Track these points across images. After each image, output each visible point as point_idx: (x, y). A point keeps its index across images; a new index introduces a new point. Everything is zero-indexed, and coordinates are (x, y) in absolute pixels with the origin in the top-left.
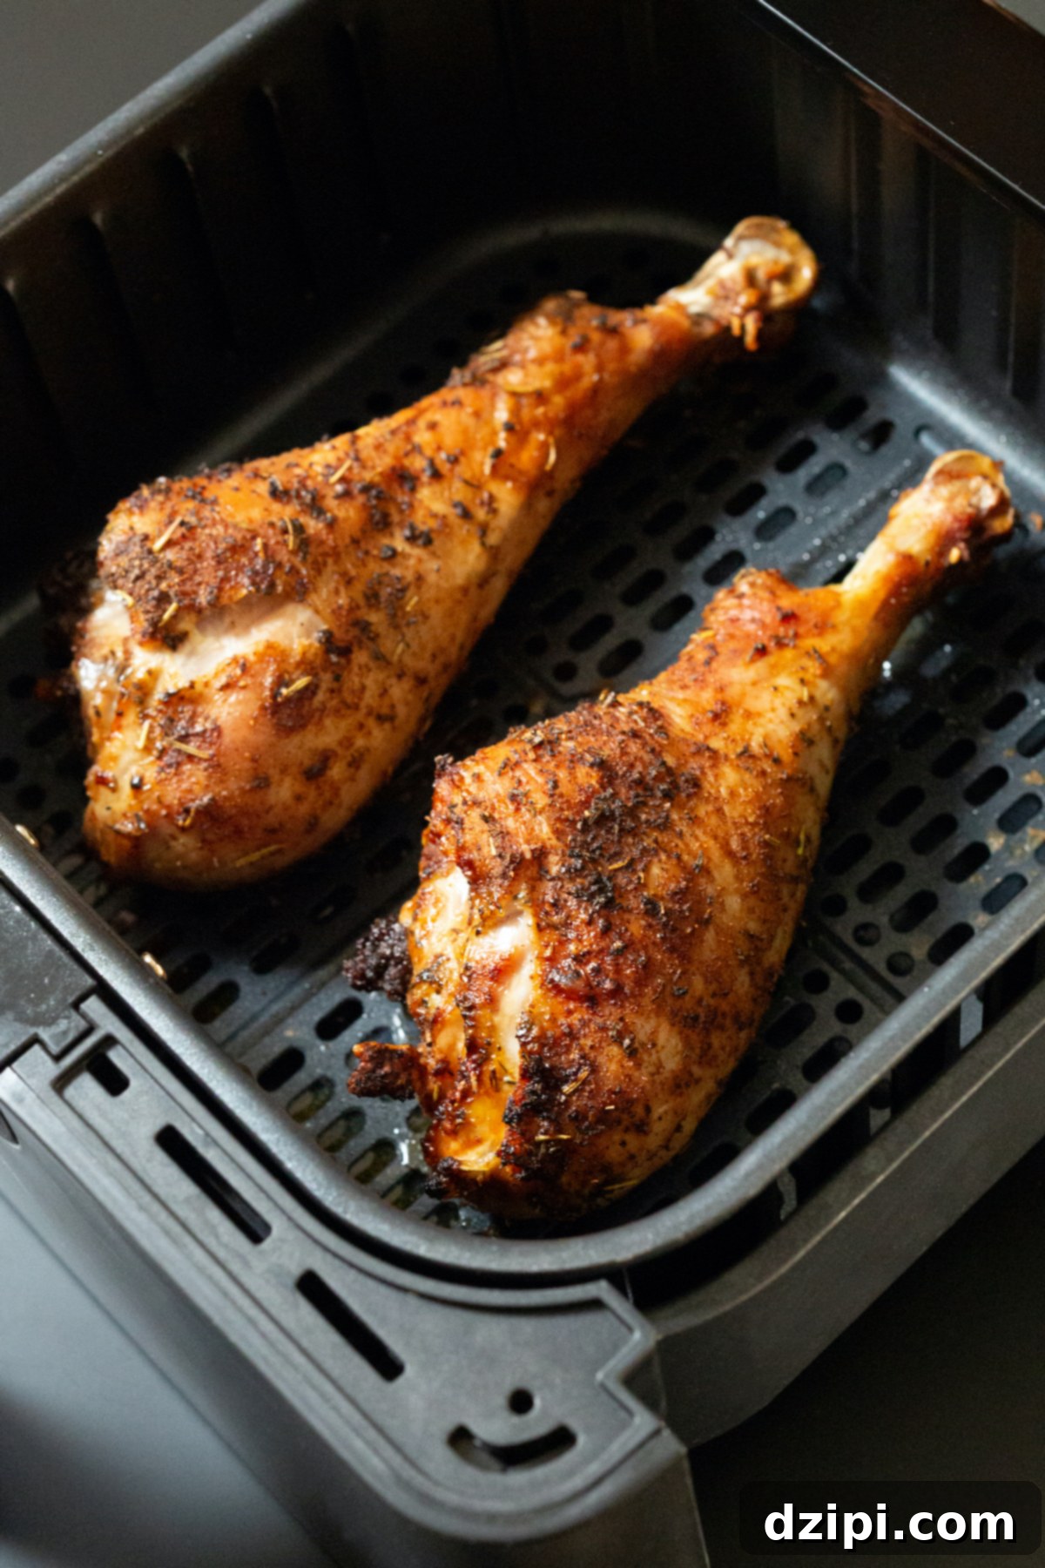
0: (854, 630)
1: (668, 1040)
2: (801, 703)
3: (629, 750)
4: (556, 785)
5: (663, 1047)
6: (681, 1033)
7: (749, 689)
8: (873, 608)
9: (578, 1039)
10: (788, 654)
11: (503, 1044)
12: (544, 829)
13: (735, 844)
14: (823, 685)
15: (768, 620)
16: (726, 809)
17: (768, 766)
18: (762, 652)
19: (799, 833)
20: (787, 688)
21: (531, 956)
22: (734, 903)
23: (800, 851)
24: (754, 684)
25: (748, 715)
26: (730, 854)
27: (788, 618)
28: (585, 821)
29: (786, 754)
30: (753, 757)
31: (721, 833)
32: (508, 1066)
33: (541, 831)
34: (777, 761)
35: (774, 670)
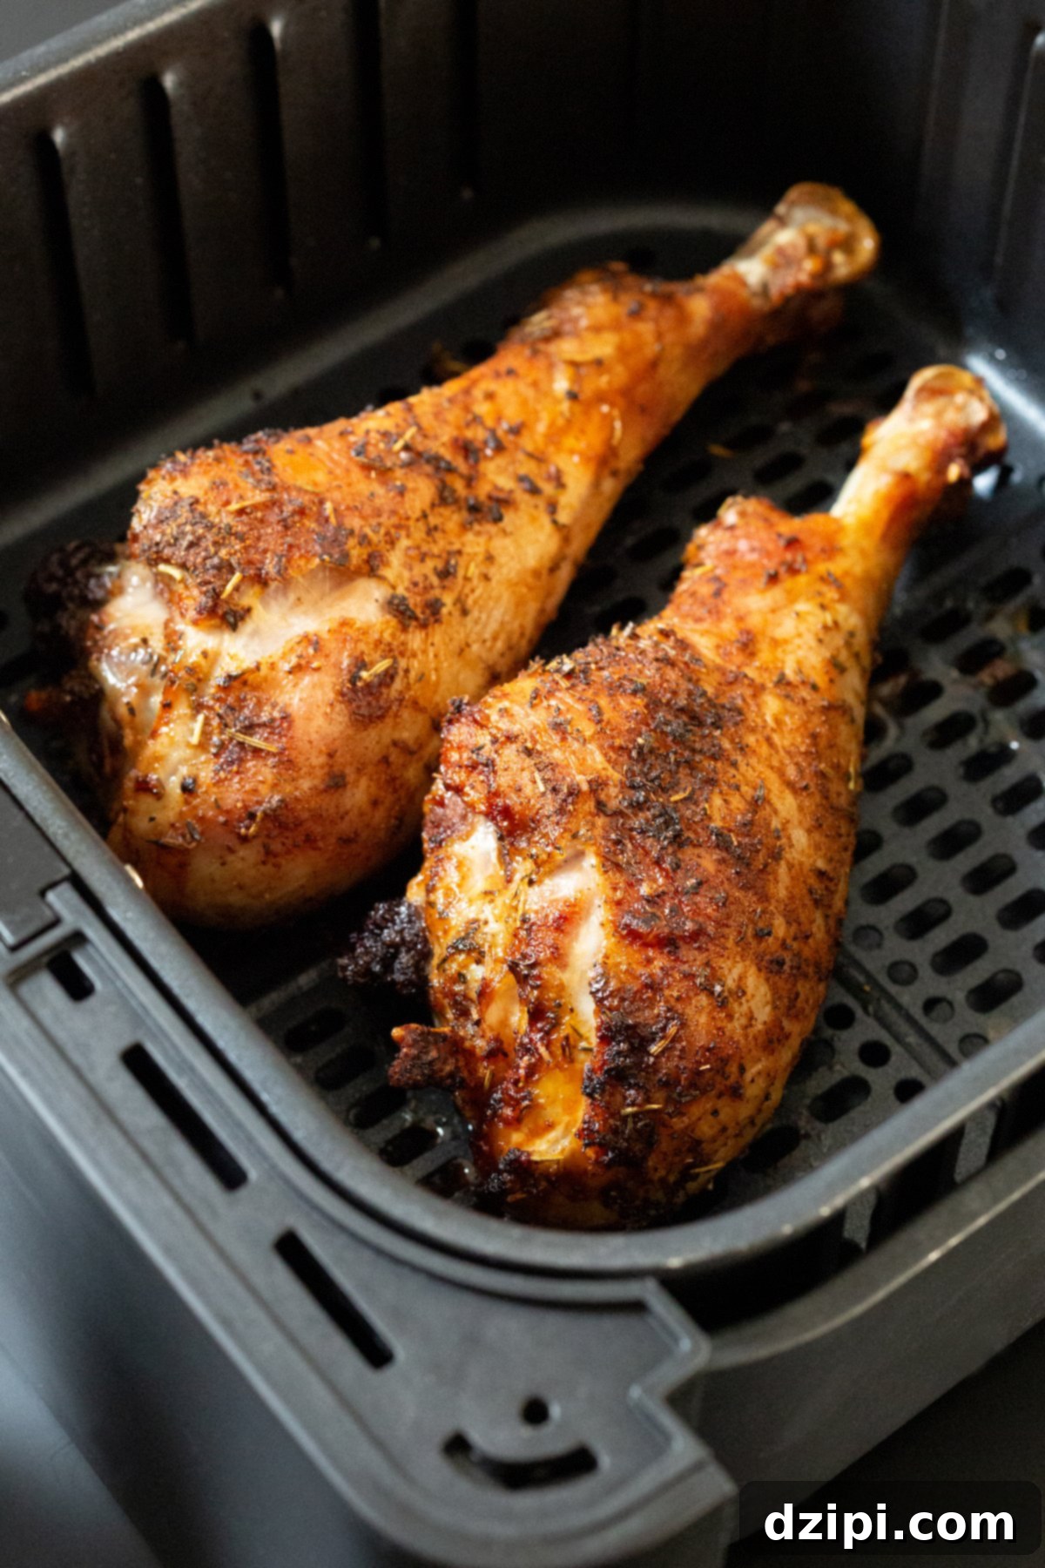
0: (863, 553)
1: (757, 988)
2: (826, 628)
3: (668, 677)
4: (600, 712)
5: (753, 996)
6: (767, 980)
7: (770, 617)
8: (878, 530)
9: (661, 990)
10: (802, 580)
12: (597, 759)
13: (791, 772)
14: (843, 610)
15: (771, 546)
16: (776, 738)
17: (805, 693)
18: (773, 579)
19: (848, 766)
20: (808, 613)
21: (598, 901)
22: (800, 837)
23: (852, 785)
24: (773, 611)
25: (776, 643)
26: (790, 785)
27: (793, 543)
28: (641, 748)
29: (820, 679)
30: (789, 684)
31: (775, 763)
32: (583, 1031)
33: (594, 760)
34: (815, 687)
35: (792, 598)
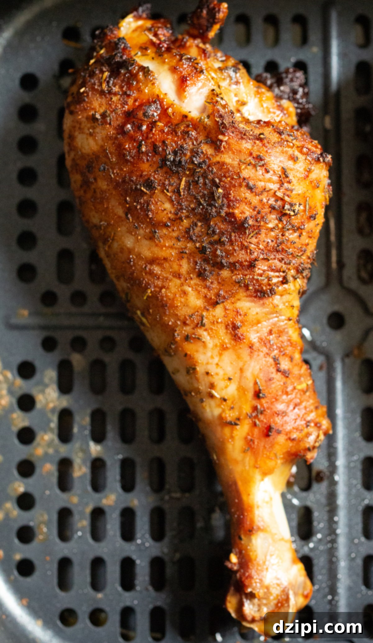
0: (236, 462)
1: (88, 144)
2: (212, 386)
3: (243, 252)
4: (250, 188)
5: (87, 139)
6: (88, 155)
7: (241, 364)
8: (240, 484)
9: (121, 96)
10: (247, 409)
11: (154, 61)
13: (157, 269)
14: (217, 412)
15: (278, 420)
16: (178, 282)
17: (188, 330)
18: (257, 395)
19: (146, 318)
20: (226, 387)
21: (177, 102)
22: (129, 242)
23: (139, 313)
24: (241, 370)
25: (224, 348)
26: (153, 261)
27: (268, 431)
28: (218, 187)
29: (189, 348)
30: (197, 326)
31: (166, 265)
33: (230, 157)
34: (187, 338)
35: (241, 389)
